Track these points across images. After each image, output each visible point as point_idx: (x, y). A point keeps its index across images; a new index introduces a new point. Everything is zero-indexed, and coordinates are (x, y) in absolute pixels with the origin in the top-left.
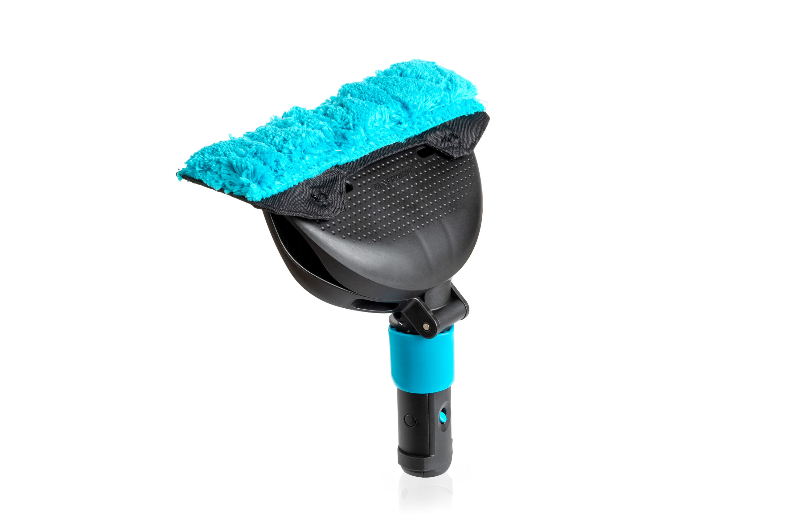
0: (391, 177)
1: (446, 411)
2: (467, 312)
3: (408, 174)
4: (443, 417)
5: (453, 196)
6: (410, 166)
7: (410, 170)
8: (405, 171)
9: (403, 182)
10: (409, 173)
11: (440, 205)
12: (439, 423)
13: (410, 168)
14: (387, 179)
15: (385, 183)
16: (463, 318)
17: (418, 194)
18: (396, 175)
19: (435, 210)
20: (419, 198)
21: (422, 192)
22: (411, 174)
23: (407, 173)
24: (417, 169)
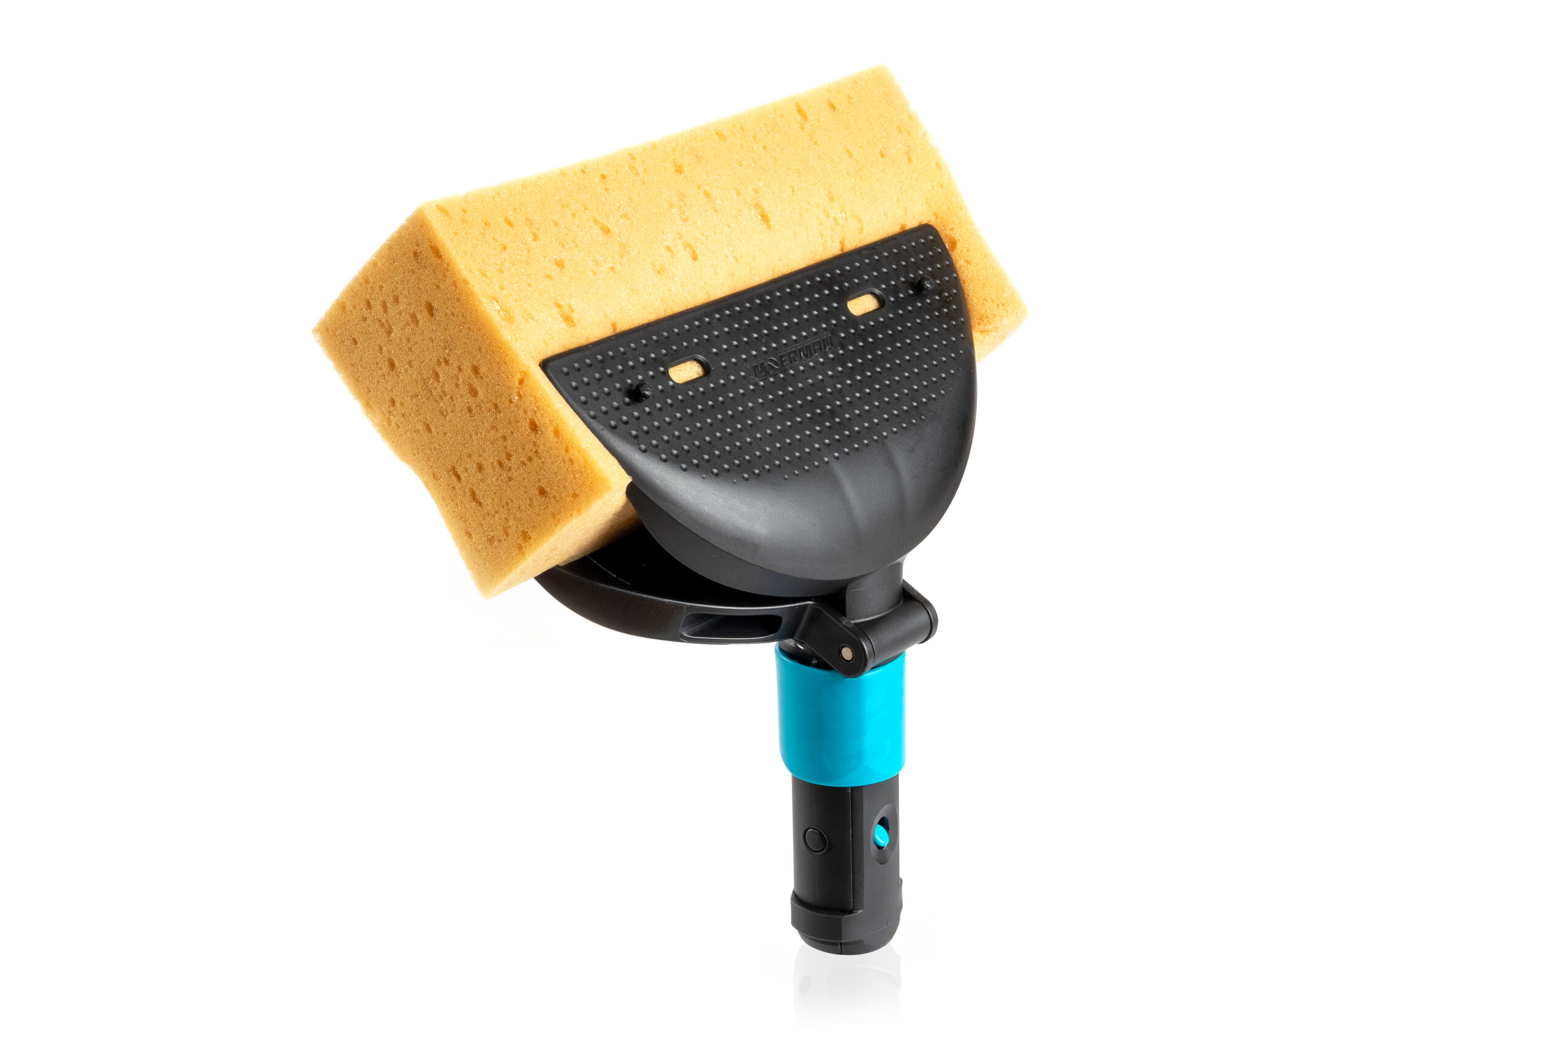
0: (789, 353)
1: (889, 823)
2: (934, 628)
3: (825, 348)
4: (881, 836)
5: (914, 395)
6: (831, 333)
7: (828, 340)
8: (819, 341)
9: (812, 364)
10: (828, 347)
11: (885, 413)
12: (873, 848)
13: (830, 337)
14: (781, 357)
15: (776, 363)
16: (924, 638)
17: (841, 389)
18: (800, 351)
19: (874, 423)
20: (844, 397)
21: (850, 385)
22: (830, 349)
23: (823, 347)
24: (844, 338)
